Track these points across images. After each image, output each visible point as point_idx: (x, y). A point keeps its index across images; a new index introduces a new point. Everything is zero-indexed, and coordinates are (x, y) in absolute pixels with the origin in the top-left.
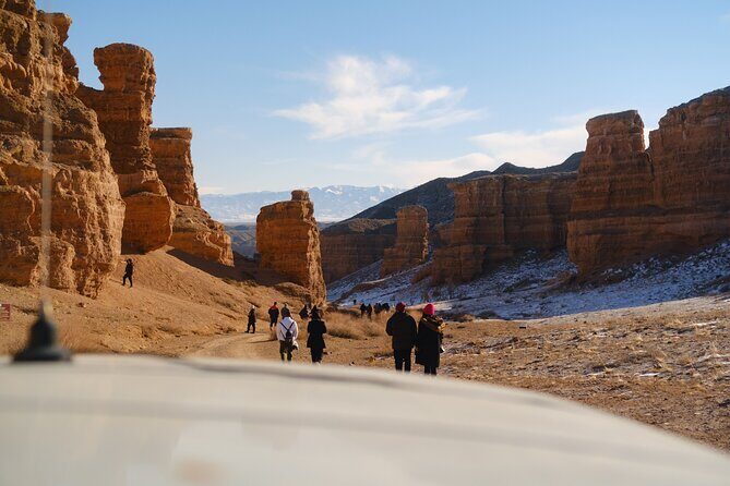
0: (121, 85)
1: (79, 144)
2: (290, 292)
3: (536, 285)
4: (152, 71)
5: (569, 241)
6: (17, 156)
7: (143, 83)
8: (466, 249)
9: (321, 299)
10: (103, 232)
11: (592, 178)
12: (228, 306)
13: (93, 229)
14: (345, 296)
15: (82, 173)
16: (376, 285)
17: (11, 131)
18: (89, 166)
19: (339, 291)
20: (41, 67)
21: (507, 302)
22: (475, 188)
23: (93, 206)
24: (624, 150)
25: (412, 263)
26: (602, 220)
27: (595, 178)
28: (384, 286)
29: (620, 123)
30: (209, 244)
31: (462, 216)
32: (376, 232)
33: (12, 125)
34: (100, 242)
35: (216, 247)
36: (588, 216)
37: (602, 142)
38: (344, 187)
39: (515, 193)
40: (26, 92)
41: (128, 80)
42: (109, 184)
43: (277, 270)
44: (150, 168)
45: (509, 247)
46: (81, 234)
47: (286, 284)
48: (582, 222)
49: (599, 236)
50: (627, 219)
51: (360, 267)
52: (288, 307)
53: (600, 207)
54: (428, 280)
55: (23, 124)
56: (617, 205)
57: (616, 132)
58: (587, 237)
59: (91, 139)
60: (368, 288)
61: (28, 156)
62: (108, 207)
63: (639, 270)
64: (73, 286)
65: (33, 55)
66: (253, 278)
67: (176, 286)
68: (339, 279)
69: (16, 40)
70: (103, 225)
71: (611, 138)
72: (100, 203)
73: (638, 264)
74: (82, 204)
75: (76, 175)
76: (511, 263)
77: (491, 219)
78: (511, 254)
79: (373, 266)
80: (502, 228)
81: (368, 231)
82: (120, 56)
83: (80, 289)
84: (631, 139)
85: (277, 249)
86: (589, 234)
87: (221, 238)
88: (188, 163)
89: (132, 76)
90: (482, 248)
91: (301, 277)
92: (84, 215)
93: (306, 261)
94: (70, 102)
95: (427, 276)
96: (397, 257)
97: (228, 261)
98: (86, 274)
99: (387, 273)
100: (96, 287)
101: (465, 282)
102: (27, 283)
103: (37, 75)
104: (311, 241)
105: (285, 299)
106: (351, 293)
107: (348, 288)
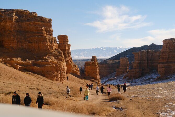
0: (62, 42)
1: (60, 57)
2: (93, 81)
3: (152, 79)
4: (68, 40)
5: (158, 69)
6: (52, 60)
7: (66, 42)
8: (137, 70)
9: (99, 83)
10: (64, 72)
11: (164, 54)
12: (83, 84)
13: (62, 71)
14: (105, 82)
15: (61, 62)
16: (114, 79)
17: (50, 56)
18: (62, 61)
19: (104, 80)
20: (54, 45)
21: (141, 83)
22: (140, 54)
23: (62, 67)
24: (172, 47)
25: (124, 73)
26: (166, 64)
27: (165, 54)
28: (116, 79)
29: (171, 41)
30: (75, 70)
31: (136, 61)
32: (115, 64)
33: (50, 55)
34: (64, 73)
35: (76, 71)
36: (163, 63)
37: (166, 46)
38: (106, 47)
39: (150, 55)
40: (52, 49)
41: (64, 42)
42: (64, 64)
43: (90, 76)
44: (67, 58)
45: (148, 69)
46: (61, 72)
47: (92, 80)
48: (161, 64)
49: (165, 68)
50: (172, 64)
51: (110, 74)
52: (93, 84)
53: (166, 61)
54: (127, 78)
55: (52, 54)
56: (170, 61)
57: (170, 43)
58: (162, 68)
59: (62, 56)
60: (112, 80)
61: (53, 60)
62: (65, 67)
63: (173, 76)
64: (60, 81)
65: (53, 43)
66: (86, 78)
67: (73, 80)
68: (104, 77)
69: (51, 41)
70: (64, 70)
71: (169, 44)
72: (63, 67)
73: (173, 75)
74: (61, 67)
75: (60, 62)
76: (149, 73)
77: (144, 62)
78: (149, 71)
79: (113, 73)
80: (147, 64)
81: (112, 63)
82: (62, 37)
83: (61, 81)
84: (173, 45)
85: (90, 72)
86: (163, 68)
87: (77, 69)
88: (70, 52)
89: (64, 41)
90: (141, 70)
91: (95, 78)
92: (61, 69)
93: (96, 75)
94: (58, 50)
95: (127, 76)
96: (120, 71)
97: (79, 74)
98: (62, 79)
99: (117, 75)
100: (63, 81)
101: (137, 78)
102: (54, 80)
103: (54, 46)
104: (97, 70)
105: (92, 83)
106: (107, 81)
107: (106, 80)
